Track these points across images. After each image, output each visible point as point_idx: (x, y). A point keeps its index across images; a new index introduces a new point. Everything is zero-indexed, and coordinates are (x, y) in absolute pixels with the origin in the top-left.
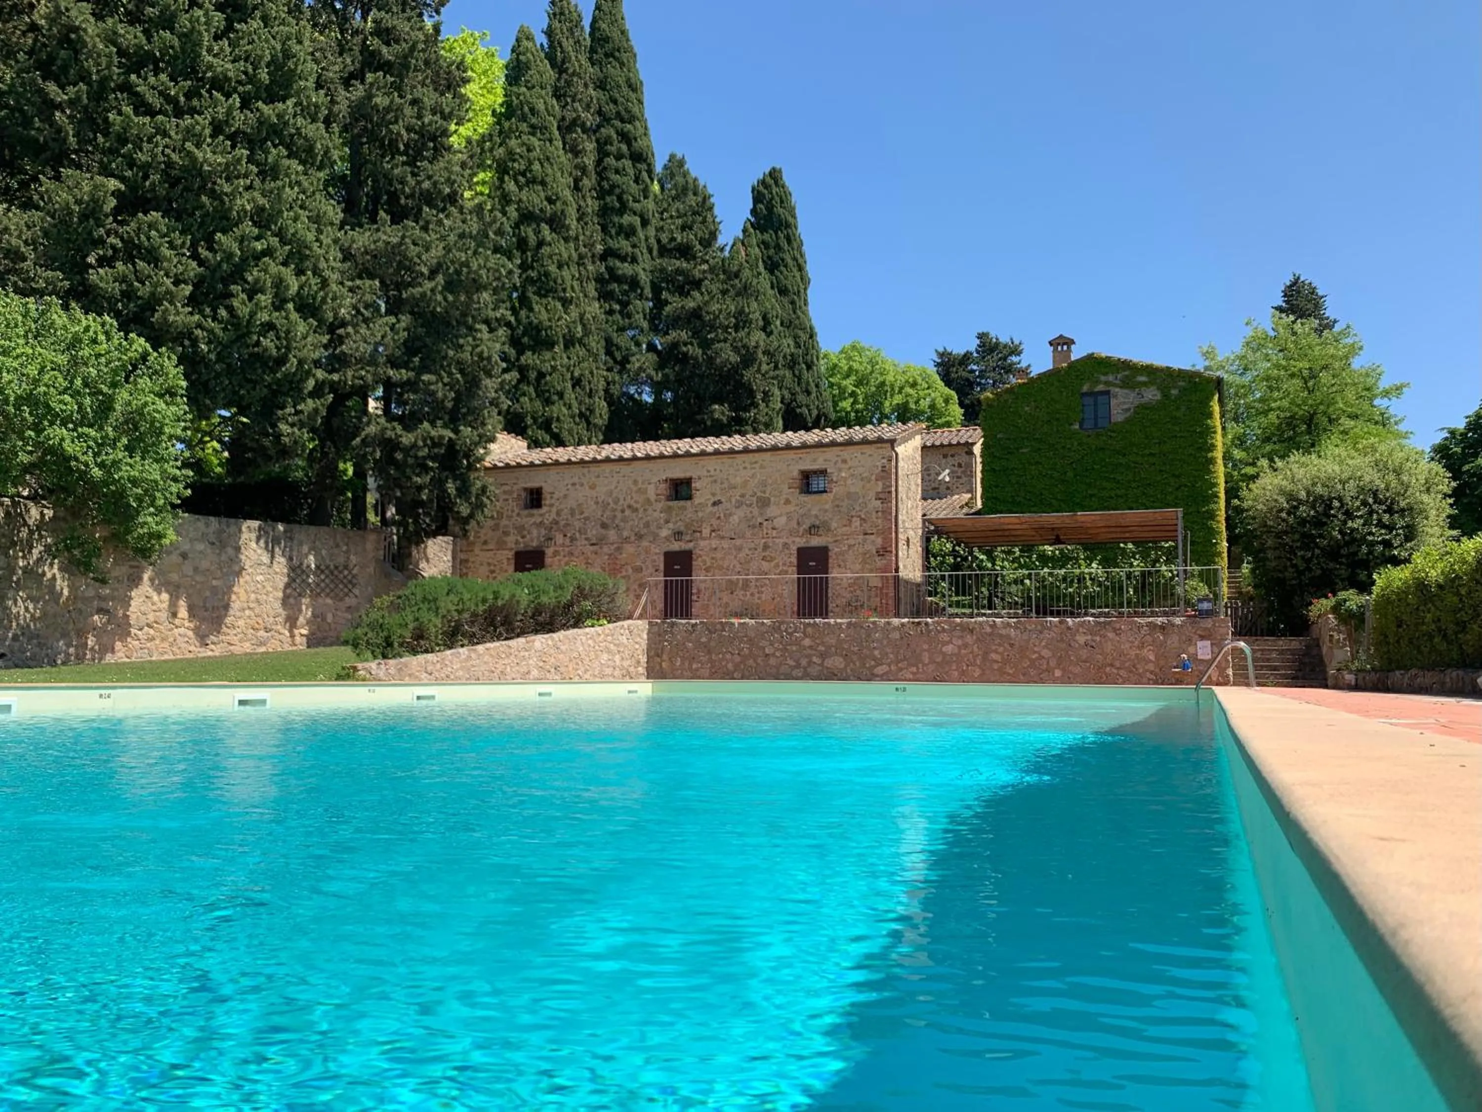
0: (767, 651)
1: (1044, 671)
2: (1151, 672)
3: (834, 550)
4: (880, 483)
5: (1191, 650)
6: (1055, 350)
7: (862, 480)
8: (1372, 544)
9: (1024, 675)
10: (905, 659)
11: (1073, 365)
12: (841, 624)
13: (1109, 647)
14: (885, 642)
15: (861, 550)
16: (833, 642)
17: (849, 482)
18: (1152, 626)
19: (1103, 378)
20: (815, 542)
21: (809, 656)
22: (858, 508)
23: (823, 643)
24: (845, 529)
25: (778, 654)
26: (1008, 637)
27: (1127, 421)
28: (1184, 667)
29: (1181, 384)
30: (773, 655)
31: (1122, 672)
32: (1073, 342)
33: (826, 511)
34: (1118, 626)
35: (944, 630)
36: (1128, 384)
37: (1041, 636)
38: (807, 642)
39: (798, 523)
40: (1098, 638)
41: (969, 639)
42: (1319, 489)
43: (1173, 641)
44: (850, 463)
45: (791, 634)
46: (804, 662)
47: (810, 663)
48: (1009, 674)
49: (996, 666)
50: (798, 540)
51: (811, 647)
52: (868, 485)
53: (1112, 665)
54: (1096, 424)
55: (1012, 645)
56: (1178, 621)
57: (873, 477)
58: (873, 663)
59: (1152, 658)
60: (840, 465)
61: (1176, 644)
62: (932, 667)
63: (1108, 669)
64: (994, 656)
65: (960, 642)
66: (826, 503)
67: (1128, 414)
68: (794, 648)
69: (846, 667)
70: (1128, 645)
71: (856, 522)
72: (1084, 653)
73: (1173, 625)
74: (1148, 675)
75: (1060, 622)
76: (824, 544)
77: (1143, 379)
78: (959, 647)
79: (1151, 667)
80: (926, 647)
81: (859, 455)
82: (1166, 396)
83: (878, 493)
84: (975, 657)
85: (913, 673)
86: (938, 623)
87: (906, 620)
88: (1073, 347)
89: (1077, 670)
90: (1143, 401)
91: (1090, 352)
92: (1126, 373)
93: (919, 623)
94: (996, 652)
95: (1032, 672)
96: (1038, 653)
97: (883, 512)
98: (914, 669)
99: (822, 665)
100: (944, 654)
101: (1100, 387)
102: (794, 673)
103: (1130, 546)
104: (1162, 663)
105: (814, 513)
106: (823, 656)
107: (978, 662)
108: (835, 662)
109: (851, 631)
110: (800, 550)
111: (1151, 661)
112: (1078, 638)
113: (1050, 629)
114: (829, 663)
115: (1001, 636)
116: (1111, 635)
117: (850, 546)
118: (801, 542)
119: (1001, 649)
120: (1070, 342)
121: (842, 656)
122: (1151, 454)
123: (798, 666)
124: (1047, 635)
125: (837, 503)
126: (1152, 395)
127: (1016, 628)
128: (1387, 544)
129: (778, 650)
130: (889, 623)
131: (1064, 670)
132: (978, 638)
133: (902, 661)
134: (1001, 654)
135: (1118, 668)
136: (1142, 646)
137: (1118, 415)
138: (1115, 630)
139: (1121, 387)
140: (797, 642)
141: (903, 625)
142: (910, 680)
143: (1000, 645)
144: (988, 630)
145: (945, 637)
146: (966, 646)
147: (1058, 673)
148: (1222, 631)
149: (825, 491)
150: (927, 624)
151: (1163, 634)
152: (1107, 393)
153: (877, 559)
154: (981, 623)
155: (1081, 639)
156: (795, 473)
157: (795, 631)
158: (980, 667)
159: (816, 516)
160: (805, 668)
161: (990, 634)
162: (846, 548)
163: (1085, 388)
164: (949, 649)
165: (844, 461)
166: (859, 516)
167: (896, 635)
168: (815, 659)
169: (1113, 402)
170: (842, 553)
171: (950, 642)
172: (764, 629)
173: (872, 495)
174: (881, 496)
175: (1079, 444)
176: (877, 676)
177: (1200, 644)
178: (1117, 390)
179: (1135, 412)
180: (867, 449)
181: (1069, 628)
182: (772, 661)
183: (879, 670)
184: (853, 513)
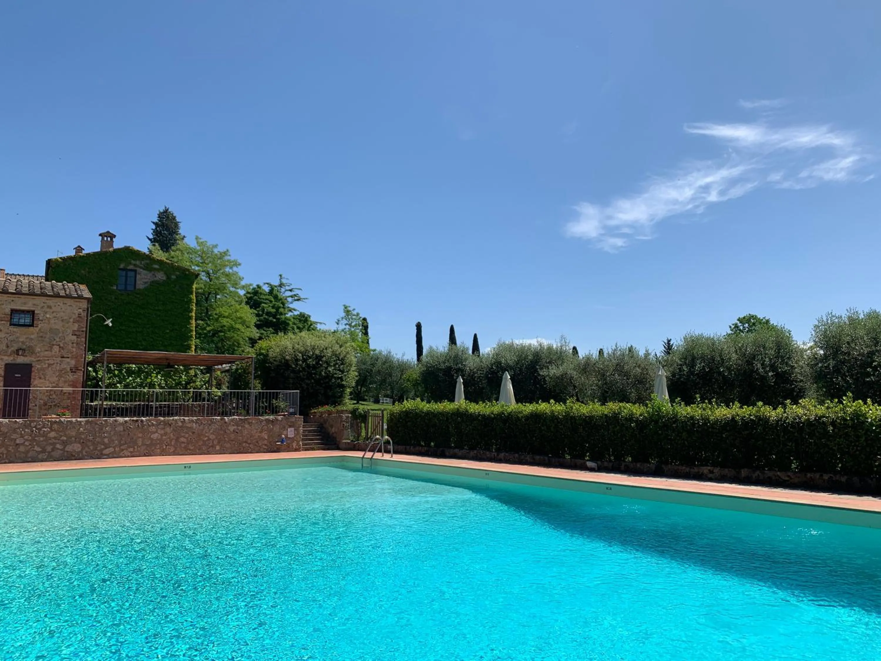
0: (18, 442)
1: (210, 447)
2: (266, 445)
3: (37, 366)
4: (76, 325)
5: (285, 432)
6: (103, 239)
7: (62, 321)
8: (335, 378)
9: (199, 450)
10: (126, 443)
11: (115, 251)
12: (80, 422)
13: (246, 432)
14: (112, 433)
15: (58, 368)
16: (74, 434)
17: (52, 321)
18: (268, 421)
19: (133, 262)
20: (21, 360)
21: (54, 444)
22: (58, 340)
23: (65, 435)
24: (46, 353)
25: (27, 443)
26: (191, 428)
27: (146, 289)
28: (282, 442)
29: (178, 273)
30: (23, 444)
31: (251, 446)
32: (115, 236)
33: (32, 339)
34: (250, 421)
35: (153, 424)
36: (148, 268)
37: (210, 427)
38: (53, 434)
39: (8, 347)
40: (240, 428)
41: (168, 430)
42: (317, 352)
43: (277, 429)
44: (54, 309)
45: (40, 429)
46: (49, 448)
47: (53, 450)
48: (190, 450)
49: (183, 445)
50: (6, 358)
51: (55, 438)
52: (67, 325)
53: (246, 442)
54: (126, 287)
55: (193, 433)
56: (280, 418)
57: (71, 320)
58: (103, 447)
59: (266, 437)
60: (45, 309)
61: (278, 430)
62: (143, 448)
63: (244, 444)
64: (182, 439)
65: (163, 432)
66: (33, 334)
67: (146, 285)
68: (42, 439)
69: (82, 449)
70: (255, 431)
71: (56, 349)
72: (232, 436)
73: (277, 420)
74: (264, 447)
75: (221, 419)
76: (28, 362)
77: (156, 266)
78: (162, 435)
79: (266, 442)
80: (140, 435)
81: (61, 305)
82: (168, 278)
83: (74, 331)
84: (171, 441)
85: (131, 452)
86: (150, 420)
87: (127, 419)
88: (114, 239)
89: (228, 445)
90: (155, 279)
91: (128, 245)
92: (148, 261)
93: (137, 421)
94: (184, 437)
95: (204, 448)
96: (208, 437)
97: (77, 344)
98: (132, 450)
99: (63, 450)
100: (152, 440)
101: (131, 267)
102: (40, 456)
103: (181, 367)
104: (271, 440)
105: (21, 340)
106: (65, 444)
107: (173, 443)
108: (77, 447)
109: (88, 427)
110: (7, 365)
111: (266, 439)
112: (229, 428)
113: (215, 423)
114: (69, 448)
115: (188, 427)
116: (247, 426)
117: (49, 365)
118: (9, 359)
119: (187, 435)
120: (113, 236)
121: (79, 443)
122: (158, 310)
123: (44, 451)
124: (214, 427)
125: (41, 334)
126: (161, 276)
127: (196, 423)
128: (341, 378)
129: (27, 440)
130: (116, 421)
131: (221, 446)
132: (173, 429)
133: (124, 444)
134: (187, 438)
135: (250, 444)
136: (261, 432)
137: (140, 285)
138: (249, 423)
139: (144, 269)
140: (45, 435)
141: (126, 422)
142: (128, 457)
143: (186, 433)
144: (180, 424)
145: (153, 429)
146: (166, 434)
147: (218, 448)
148: (299, 423)
149: (32, 325)
150: (142, 421)
151: (273, 425)
152: (135, 271)
153: (70, 374)
154: (176, 420)
155: (232, 428)
156: (8, 311)
157: (44, 427)
158: (174, 446)
159: (23, 343)
160: (49, 452)
161: (181, 427)
162: (47, 365)
163: (122, 266)
164: (155, 436)
165: (50, 307)
166: (59, 345)
167: (121, 428)
168: (58, 446)
169: (138, 277)
170: (43, 369)
171: (156, 432)
172: (16, 426)
173: (69, 331)
174: (77, 333)
175: (115, 298)
176: (105, 455)
177: (289, 430)
178: (141, 270)
179: (151, 285)
180: (69, 301)
181: (226, 423)
182: (22, 449)
183: (106, 451)
184: (54, 343)
